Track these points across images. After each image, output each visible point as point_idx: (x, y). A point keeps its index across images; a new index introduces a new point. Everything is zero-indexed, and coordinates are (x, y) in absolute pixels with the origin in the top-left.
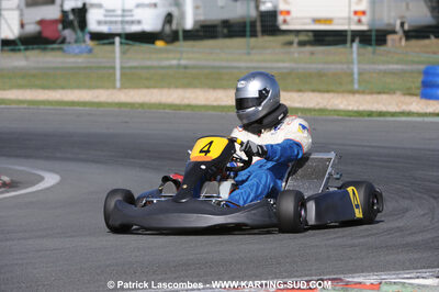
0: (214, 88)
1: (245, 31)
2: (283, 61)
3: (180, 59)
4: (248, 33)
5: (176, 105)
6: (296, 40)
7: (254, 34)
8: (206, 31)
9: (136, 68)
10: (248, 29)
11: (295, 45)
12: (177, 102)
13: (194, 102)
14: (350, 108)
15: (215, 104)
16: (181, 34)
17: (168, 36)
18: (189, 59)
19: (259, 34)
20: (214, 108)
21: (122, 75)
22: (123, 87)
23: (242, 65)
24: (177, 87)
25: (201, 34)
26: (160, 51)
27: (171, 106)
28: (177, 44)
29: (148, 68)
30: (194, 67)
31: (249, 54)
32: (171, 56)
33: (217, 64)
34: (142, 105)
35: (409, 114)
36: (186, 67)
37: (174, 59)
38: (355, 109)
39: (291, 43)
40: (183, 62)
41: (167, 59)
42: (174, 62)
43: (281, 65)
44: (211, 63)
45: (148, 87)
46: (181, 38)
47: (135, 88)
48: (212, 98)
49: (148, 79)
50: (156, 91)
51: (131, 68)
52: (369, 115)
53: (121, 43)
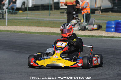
0: (38, 26)
1: (49, 8)
2: (61, 19)
4: (50, 9)
5: (25, 32)
6: (65, 11)
7: (51, 9)
8: (36, 8)
9: (13, 19)
10: (50, 7)
11: (65, 13)
12: (26, 31)
13: (31, 31)
14: (83, 34)
15: (38, 32)
16: (28, 8)
17: (23, 9)
18: (30, 17)
19: (53, 9)
20: (38, 33)
21: (8, 21)
22: (8, 25)
23: (48, 19)
24: (26, 26)
25: (34, 8)
26: (21, 14)
28: (26, 12)
29: (17, 19)
30: (32, 19)
31: (50, 15)
32: (24, 15)
33: (40, 18)
34: (14, 31)
35: (102, 37)
37: (25, 17)
38: (84, 35)
39: (64, 13)
40: (28, 18)
41: (23, 17)
42: (25, 18)
43: (61, 20)
44: (37, 18)
45: (16, 26)
46: (28, 10)
47: (12, 26)
48: (37, 30)
49: (16, 23)
50: (19, 27)
51: (11, 19)
52: (88, 37)
53: (8, 11)
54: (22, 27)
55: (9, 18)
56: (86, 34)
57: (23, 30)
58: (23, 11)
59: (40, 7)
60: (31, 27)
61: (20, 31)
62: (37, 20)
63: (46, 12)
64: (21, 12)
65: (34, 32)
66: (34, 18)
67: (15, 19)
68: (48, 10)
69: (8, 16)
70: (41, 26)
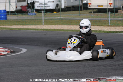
0: (70, 25)
1: (79, 9)
2: (89, 17)
3: (60, 17)
4: (79, 10)
6: (93, 11)
7: (81, 10)
8: (68, 9)
9: (48, 19)
10: (79, 8)
11: (93, 13)
12: (59, 29)
13: (64, 29)
14: (108, 30)
15: (70, 29)
16: (61, 10)
17: (57, 10)
18: (63, 17)
19: (83, 10)
21: (44, 21)
22: (45, 25)
23: (78, 18)
24: (60, 25)
25: (66, 10)
26: (55, 14)
27: (58, 30)
28: (59, 12)
29: (52, 19)
30: (64, 19)
31: (80, 15)
32: (58, 16)
33: (71, 18)
34: (50, 30)
36: (62, 19)
38: (109, 31)
39: (91, 12)
40: (61, 18)
41: (57, 17)
42: (59, 18)
44: (69, 18)
45: (51, 25)
46: (61, 11)
47: (48, 25)
48: (69, 28)
49: (51, 22)
50: (53, 25)
51: (47, 19)
52: (113, 32)
53: (44, 12)
54: (56, 25)
55: (45, 18)
56: (111, 30)
57: (57, 28)
58: (57, 12)
59: (71, 8)
60: (64, 26)
61: (55, 29)
62: (70, 19)
63: (76, 12)
64: (55, 12)
65: (66, 30)
66: (67, 18)
67: (50, 19)
68: (78, 10)
69: (44, 17)
70: (73, 25)
